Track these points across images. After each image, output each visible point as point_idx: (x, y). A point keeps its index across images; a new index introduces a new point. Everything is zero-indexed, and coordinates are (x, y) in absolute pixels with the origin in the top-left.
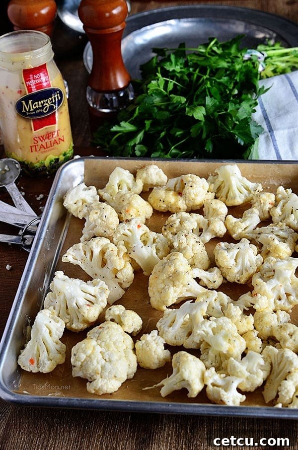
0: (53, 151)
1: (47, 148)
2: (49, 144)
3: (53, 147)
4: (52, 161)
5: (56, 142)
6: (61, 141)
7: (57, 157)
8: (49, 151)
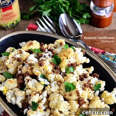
0: (11, 20)
1: (8, 19)
2: (9, 18)
3: (11, 19)
4: (11, 24)
5: (12, 16)
6: (15, 16)
7: (13, 22)
8: (9, 20)
